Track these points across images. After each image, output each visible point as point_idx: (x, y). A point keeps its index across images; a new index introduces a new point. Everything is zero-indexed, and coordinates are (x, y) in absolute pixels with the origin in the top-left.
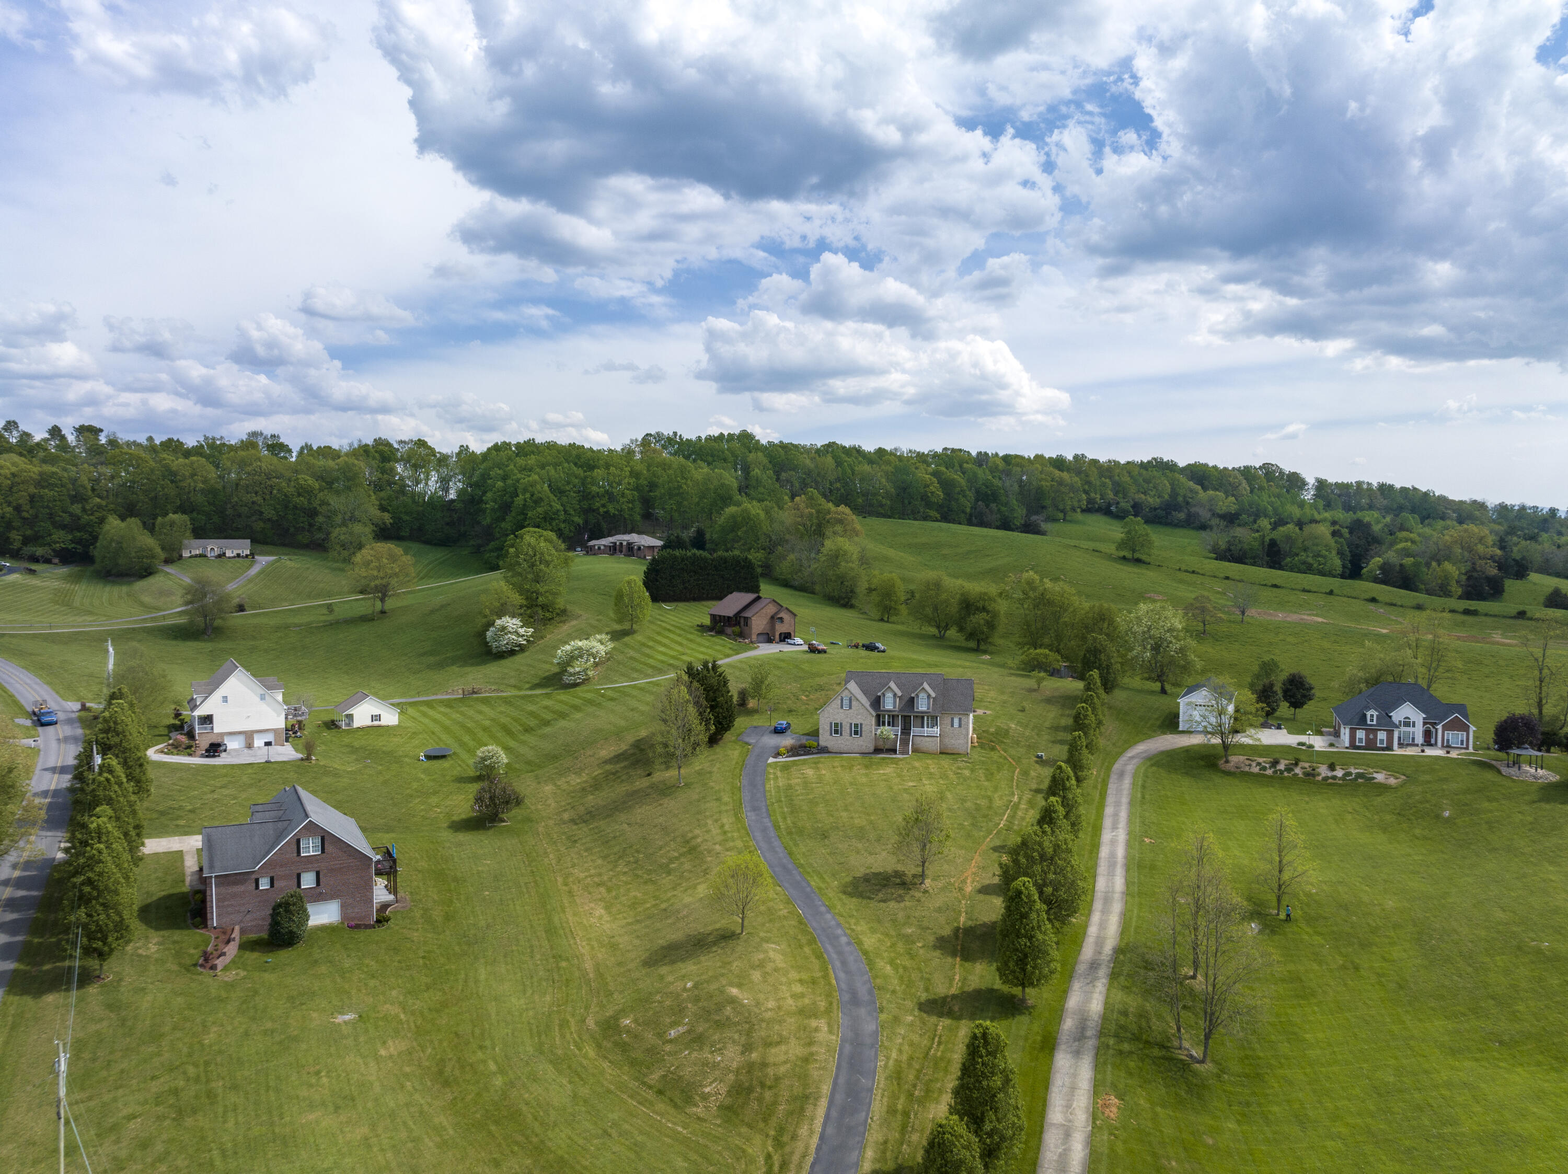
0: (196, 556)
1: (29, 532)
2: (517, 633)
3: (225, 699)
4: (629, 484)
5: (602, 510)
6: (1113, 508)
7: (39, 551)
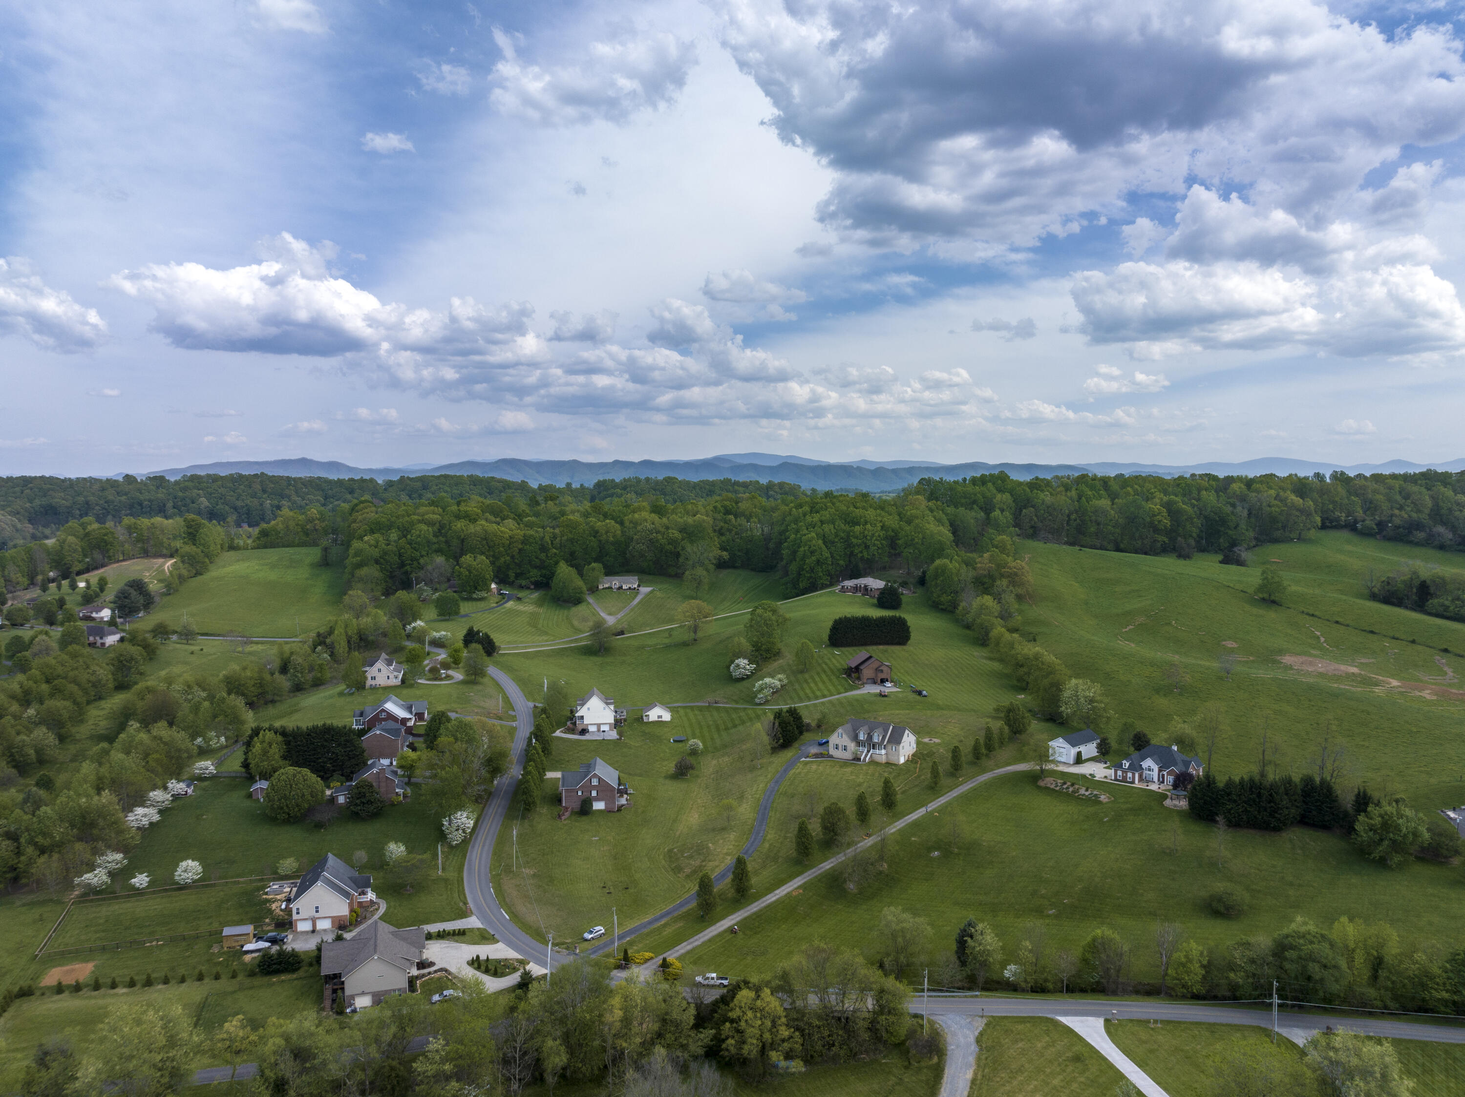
0: (606, 588)
1: (518, 571)
2: (744, 668)
3: (589, 709)
4: (879, 536)
5: (860, 555)
6: (1359, 526)
7: (524, 583)
